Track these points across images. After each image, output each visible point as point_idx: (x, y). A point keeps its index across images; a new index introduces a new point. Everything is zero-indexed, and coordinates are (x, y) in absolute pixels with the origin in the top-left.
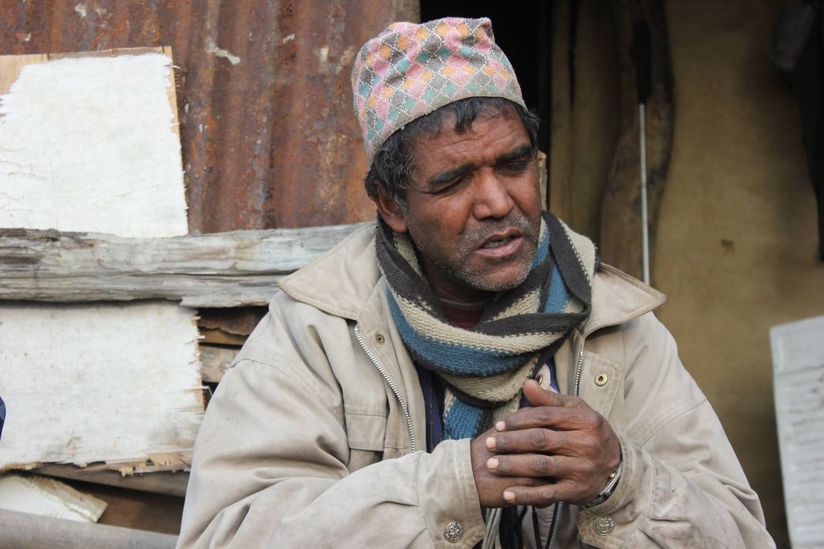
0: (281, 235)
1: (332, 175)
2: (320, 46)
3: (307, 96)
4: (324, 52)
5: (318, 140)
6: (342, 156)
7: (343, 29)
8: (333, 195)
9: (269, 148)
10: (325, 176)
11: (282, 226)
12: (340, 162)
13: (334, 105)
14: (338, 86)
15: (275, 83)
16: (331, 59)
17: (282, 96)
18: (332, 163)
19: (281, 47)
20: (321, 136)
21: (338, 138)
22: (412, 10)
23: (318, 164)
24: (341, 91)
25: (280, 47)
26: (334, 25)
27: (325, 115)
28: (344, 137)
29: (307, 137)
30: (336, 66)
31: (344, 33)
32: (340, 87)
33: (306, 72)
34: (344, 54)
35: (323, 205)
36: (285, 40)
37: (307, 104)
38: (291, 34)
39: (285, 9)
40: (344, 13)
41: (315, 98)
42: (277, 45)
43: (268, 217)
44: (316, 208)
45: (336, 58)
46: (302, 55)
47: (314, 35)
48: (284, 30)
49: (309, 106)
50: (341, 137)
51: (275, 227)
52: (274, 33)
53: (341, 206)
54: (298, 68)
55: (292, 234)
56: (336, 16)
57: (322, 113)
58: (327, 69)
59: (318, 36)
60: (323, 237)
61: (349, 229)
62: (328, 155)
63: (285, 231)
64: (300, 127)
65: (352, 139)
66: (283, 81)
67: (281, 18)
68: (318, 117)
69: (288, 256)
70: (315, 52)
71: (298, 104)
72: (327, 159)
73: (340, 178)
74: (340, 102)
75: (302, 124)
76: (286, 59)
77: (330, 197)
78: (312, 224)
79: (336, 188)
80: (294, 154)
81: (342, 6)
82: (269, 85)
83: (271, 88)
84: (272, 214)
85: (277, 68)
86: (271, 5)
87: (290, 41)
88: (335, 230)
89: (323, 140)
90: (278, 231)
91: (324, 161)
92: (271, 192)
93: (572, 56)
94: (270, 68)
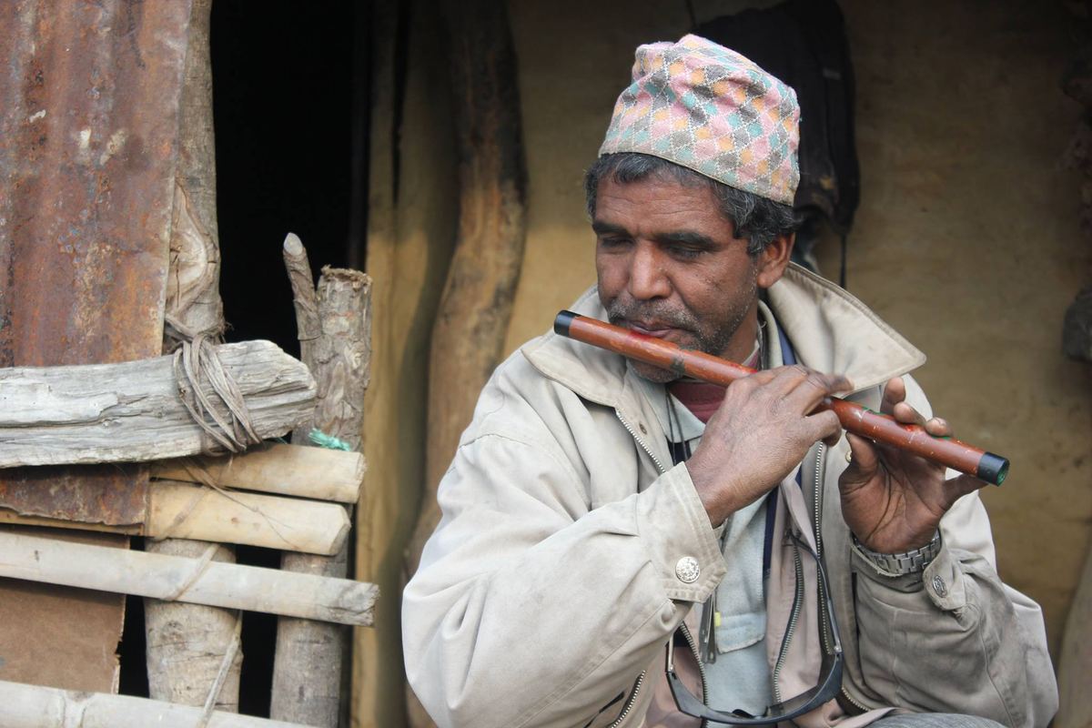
0: (22, 375)
1: (92, 298)
2: (80, 127)
3: (61, 192)
4: (85, 136)
5: (74, 250)
6: (106, 272)
7: (110, 106)
8: (92, 324)
9: (8, 260)
10: (82, 300)
11: (23, 363)
12: (102, 281)
13: (97, 206)
14: (102, 181)
15: (17, 175)
16: (95, 146)
17: (27, 191)
18: (91, 282)
19: (27, 128)
20: (78, 247)
21: (100, 249)
22: (202, 85)
23: (74, 282)
24: (106, 188)
25: (26, 126)
26: (99, 100)
27: (84, 219)
28: (108, 247)
29: (59, 246)
30: (101, 154)
31: (112, 112)
32: (105, 182)
33: (60, 161)
34: (111, 139)
35: (79, 337)
36: (32, 119)
37: (61, 203)
38: (41, 110)
39: (33, 78)
40: (113, 86)
41: (71, 195)
42: (22, 124)
43: (5, 351)
44: (69, 340)
45: (100, 144)
46: (55, 139)
47: (72, 112)
48: (32, 104)
49: (63, 207)
50: (105, 248)
51: (13, 365)
52: (18, 108)
53: (103, 338)
54: (50, 155)
55: (37, 375)
56: (102, 89)
57: (80, 216)
58: (88, 158)
59: (76, 115)
60: (79, 379)
61: (113, 369)
62: (86, 270)
63: (27, 370)
64: (49, 232)
65: (119, 251)
66: (29, 172)
67: (28, 89)
68: (74, 220)
69: (31, 404)
70: (73, 135)
71: (49, 205)
72: (86, 276)
73: (102, 301)
74: (104, 202)
75: (52, 229)
76: (33, 143)
77: (87, 326)
78: (62, 361)
79: (97, 314)
80: (41, 268)
81: (110, 75)
82: (10, 176)
83: (13, 180)
84: (9, 347)
85: (22, 154)
86: (15, 71)
87: (39, 120)
88: (93, 371)
89: (81, 251)
90: (18, 370)
91: (82, 279)
92: (9, 316)
93: (396, 138)
94: (12, 154)
